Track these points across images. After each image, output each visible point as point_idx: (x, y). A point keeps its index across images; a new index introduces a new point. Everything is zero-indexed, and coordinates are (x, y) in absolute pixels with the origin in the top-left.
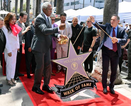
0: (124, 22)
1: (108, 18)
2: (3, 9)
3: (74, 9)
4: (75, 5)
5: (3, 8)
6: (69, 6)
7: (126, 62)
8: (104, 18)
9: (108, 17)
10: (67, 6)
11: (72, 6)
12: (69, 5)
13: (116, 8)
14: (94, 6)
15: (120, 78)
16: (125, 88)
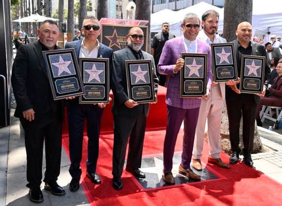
0: (269, 33)
1: (232, 24)
2: (36, 12)
3: (175, 9)
4: (177, 2)
5: (37, 9)
6: (164, 4)
7: (272, 109)
8: (224, 25)
9: (232, 22)
10: (162, 3)
11: (171, 3)
12: (166, 3)
13: (248, 5)
14: (213, 4)
15: (257, 140)
16: (267, 159)
